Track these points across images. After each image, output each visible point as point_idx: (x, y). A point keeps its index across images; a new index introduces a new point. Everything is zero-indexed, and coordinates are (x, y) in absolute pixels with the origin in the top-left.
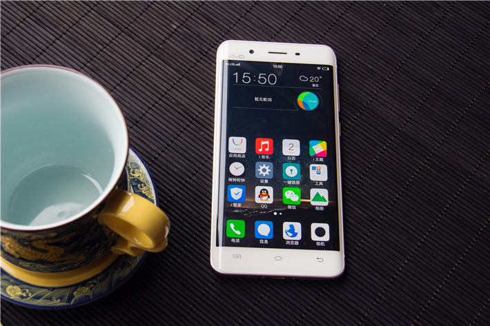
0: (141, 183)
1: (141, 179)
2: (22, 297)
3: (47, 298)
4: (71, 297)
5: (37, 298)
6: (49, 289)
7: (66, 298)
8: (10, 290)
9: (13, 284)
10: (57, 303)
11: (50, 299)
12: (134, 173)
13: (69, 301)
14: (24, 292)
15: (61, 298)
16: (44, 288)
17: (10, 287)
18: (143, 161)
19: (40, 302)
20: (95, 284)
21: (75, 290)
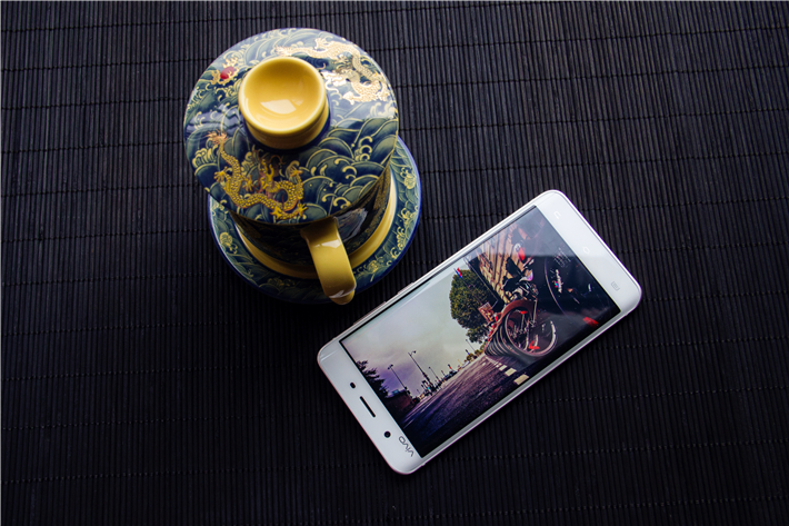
0: (403, 227)
1: (406, 223)
2: (228, 249)
3: (245, 266)
4: (264, 281)
5: (238, 259)
6: (254, 259)
7: (259, 278)
8: (224, 236)
9: (230, 233)
10: (249, 276)
11: (247, 268)
12: (404, 212)
13: (259, 283)
14: (233, 246)
15: (256, 275)
16: (251, 255)
17: (226, 234)
18: (422, 208)
19: (236, 265)
20: (292, 285)
21: (272, 277)
